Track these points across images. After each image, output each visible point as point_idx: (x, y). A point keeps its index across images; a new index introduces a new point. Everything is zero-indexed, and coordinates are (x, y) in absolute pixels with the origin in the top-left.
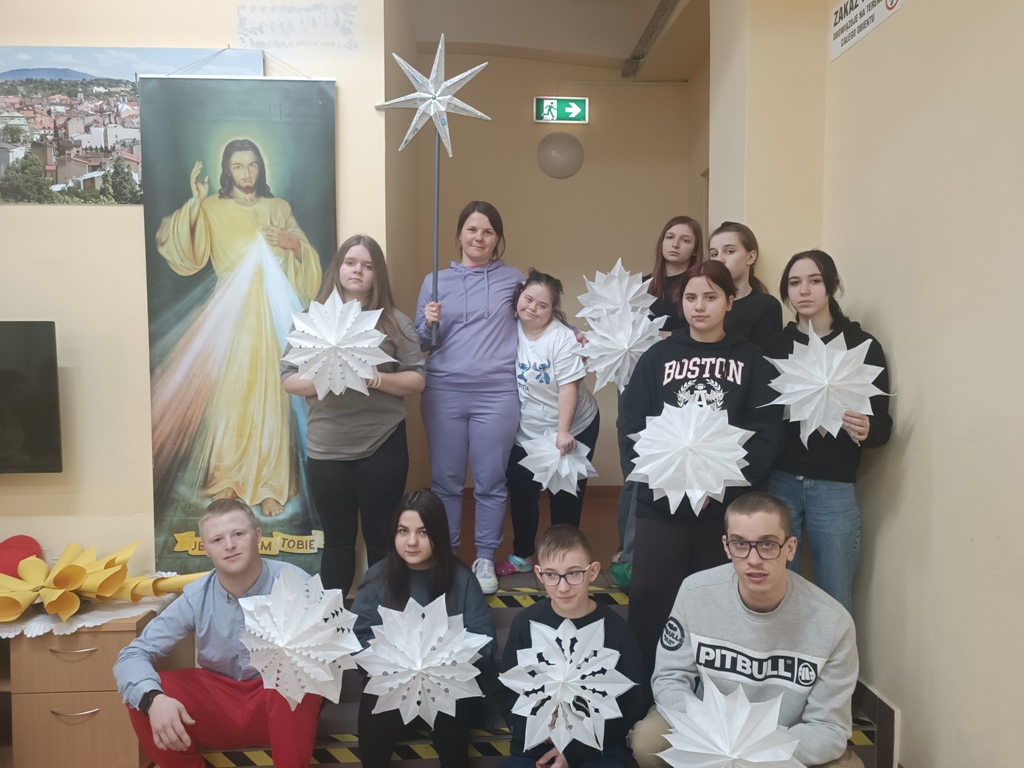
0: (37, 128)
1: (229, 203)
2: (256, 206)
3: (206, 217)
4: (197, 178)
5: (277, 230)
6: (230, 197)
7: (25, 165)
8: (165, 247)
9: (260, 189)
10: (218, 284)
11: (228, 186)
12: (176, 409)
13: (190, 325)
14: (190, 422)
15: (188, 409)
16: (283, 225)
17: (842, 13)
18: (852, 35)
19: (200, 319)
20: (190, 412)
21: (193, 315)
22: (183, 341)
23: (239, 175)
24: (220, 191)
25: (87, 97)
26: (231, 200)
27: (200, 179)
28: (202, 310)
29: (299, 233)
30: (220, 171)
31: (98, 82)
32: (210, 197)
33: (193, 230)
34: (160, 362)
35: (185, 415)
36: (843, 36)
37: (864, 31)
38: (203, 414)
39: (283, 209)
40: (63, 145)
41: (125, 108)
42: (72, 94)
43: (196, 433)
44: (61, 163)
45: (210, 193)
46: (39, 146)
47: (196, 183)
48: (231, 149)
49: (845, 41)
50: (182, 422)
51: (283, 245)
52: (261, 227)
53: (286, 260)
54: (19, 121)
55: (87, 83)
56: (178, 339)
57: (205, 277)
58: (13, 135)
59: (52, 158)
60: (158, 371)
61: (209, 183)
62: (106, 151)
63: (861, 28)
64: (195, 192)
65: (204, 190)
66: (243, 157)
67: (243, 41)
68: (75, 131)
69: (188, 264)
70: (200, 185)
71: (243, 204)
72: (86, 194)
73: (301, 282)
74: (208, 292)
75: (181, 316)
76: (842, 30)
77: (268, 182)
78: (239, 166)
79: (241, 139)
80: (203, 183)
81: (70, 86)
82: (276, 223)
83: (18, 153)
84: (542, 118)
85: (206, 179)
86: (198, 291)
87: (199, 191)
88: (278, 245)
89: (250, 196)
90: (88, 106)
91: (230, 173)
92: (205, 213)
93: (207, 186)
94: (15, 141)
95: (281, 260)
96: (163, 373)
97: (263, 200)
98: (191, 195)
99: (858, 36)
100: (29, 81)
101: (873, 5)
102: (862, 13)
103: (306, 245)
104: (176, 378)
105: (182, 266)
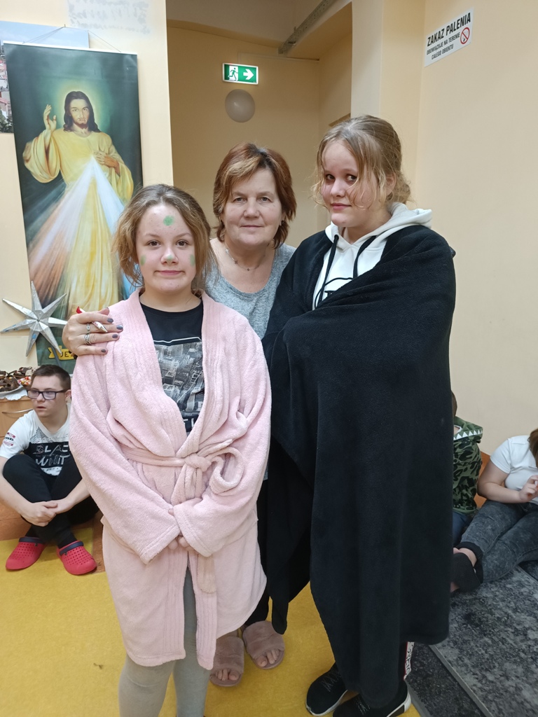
1: (71, 134)
2: (89, 137)
3: (56, 143)
4: (48, 116)
5: (104, 154)
6: (71, 130)
8: (29, 163)
9: (91, 126)
10: (66, 189)
11: (69, 123)
12: (44, 270)
13: (49, 216)
14: (54, 278)
15: (52, 270)
16: (107, 151)
17: (434, 39)
18: (439, 54)
19: (56, 212)
20: (53, 272)
21: (51, 209)
22: (45, 226)
24: (64, 126)
26: (72, 133)
27: (50, 117)
28: (57, 206)
29: (117, 157)
30: (63, 112)
32: (58, 130)
33: (47, 152)
34: (31, 240)
35: (50, 274)
38: (62, 273)
39: (106, 140)
43: (58, 285)
45: (58, 127)
47: (48, 119)
48: (71, 97)
49: (434, 57)
50: (48, 278)
51: (111, 166)
52: (93, 152)
53: (110, 174)
56: (42, 224)
57: (57, 184)
60: (31, 245)
61: (56, 120)
63: (445, 51)
64: (47, 126)
65: (53, 125)
66: (78, 104)
67: (73, 22)
69: (45, 175)
70: (50, 121)
71: (80, 135)
73: (120, 189)
74: (60, 194)
75: (43, 209)
76: (433, 50)
77: (96, 122)
78: (76, 109)
79: (76, 91)
80: (52, 120)
82: (103, 150)
84: (228, 79)
85: (55, 117)
86: (53, 193)
87: (50, 125)
88: (104, 164)
89: (84, 130)
91: (70, 114)
92: (54, 140)
93: (55, 122)
95: (108, 175)
96: (34, 246)
97: (94, 133)
98: (44, 128)
99: (442, 55)
101: (453, 38)
102: (446, 43)
103: (122, 166)
104: (42, 250)
105: (42, 176)
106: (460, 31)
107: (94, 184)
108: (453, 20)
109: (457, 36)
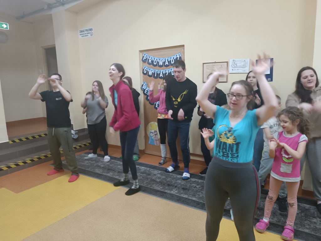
17: (81, 31)
18: (84, 36)
36: (82, 35)
37: (86, 37)
49: (82, 36)
63: (86, 36)
76: (82, 34)
99: (85, 37)
101: (88, 33)
102: (86, 34)
106: (90, 32)
108: (88, 28)
109: (89, 33)
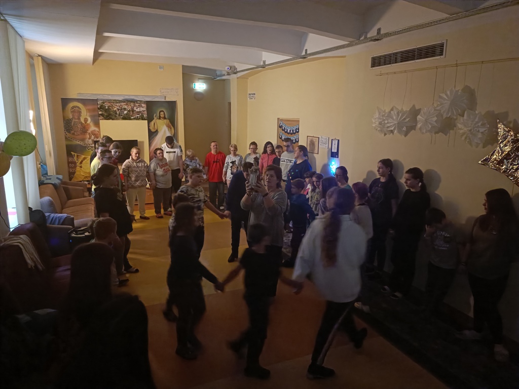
0: (129, 108)
1: (160, 120)
7: (127, 114)
9: (165, 118)
10: (159, 133)
11: (160, 118)
23: (161, 116)
24: (158, 118)
25: (137, 103)
28: (156, 137)
29: (170, 124)
30: (158, 115)
31: (139, 101)
33: (154, 124)
37: (252, 99)
39: (168, 121)
40: (133, 111)
41: (143, 105)
42: (134, 103)
44: (133, 114)
46: (129, 111)
48: (160, 112)
51: (168, 127)
52: (165, 124)
54: (126, 107)
55: (137, 101)
56: (152, 142)
57: (157, 132)
58: (125, 109)
59: (131, 113)
60: (150, 146)
62: (140, 112)
66: (162, 113)
67: (161, 94)
68: (135, 108)
72: (137, 119)
73: (171, 132)
74: (157, 134)
75: (153, 138)
79: (162, 110)
81: (134, 101)
82: (167, 123)
83: (126, 112)
85: (156, 116)
87: (155, 118)
89: (163, 119)
90: (137, 105)
92: (156, 122)
94: (125, 110)
95: (168, 129)
97: (165, 120)
100: (127, 101)
103: (172, 126)
104: (152, 148)
105: (153, 130)
106: (254, 96)
107: (165, 132)
